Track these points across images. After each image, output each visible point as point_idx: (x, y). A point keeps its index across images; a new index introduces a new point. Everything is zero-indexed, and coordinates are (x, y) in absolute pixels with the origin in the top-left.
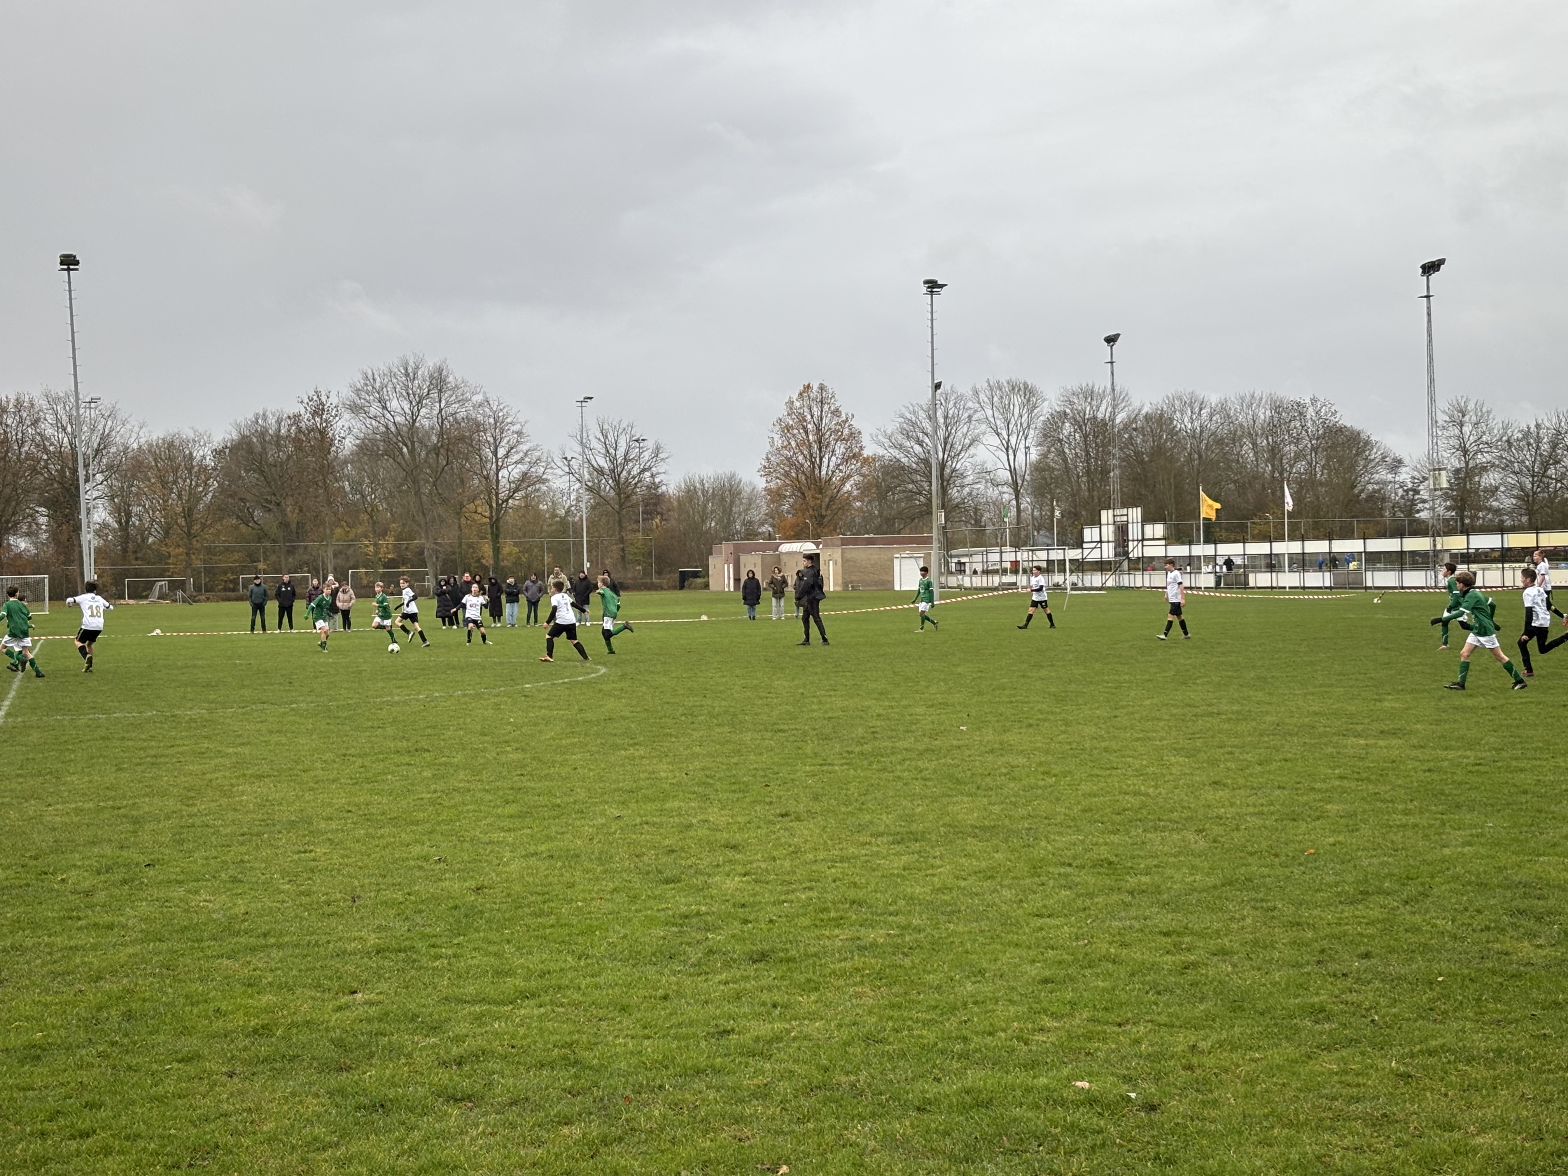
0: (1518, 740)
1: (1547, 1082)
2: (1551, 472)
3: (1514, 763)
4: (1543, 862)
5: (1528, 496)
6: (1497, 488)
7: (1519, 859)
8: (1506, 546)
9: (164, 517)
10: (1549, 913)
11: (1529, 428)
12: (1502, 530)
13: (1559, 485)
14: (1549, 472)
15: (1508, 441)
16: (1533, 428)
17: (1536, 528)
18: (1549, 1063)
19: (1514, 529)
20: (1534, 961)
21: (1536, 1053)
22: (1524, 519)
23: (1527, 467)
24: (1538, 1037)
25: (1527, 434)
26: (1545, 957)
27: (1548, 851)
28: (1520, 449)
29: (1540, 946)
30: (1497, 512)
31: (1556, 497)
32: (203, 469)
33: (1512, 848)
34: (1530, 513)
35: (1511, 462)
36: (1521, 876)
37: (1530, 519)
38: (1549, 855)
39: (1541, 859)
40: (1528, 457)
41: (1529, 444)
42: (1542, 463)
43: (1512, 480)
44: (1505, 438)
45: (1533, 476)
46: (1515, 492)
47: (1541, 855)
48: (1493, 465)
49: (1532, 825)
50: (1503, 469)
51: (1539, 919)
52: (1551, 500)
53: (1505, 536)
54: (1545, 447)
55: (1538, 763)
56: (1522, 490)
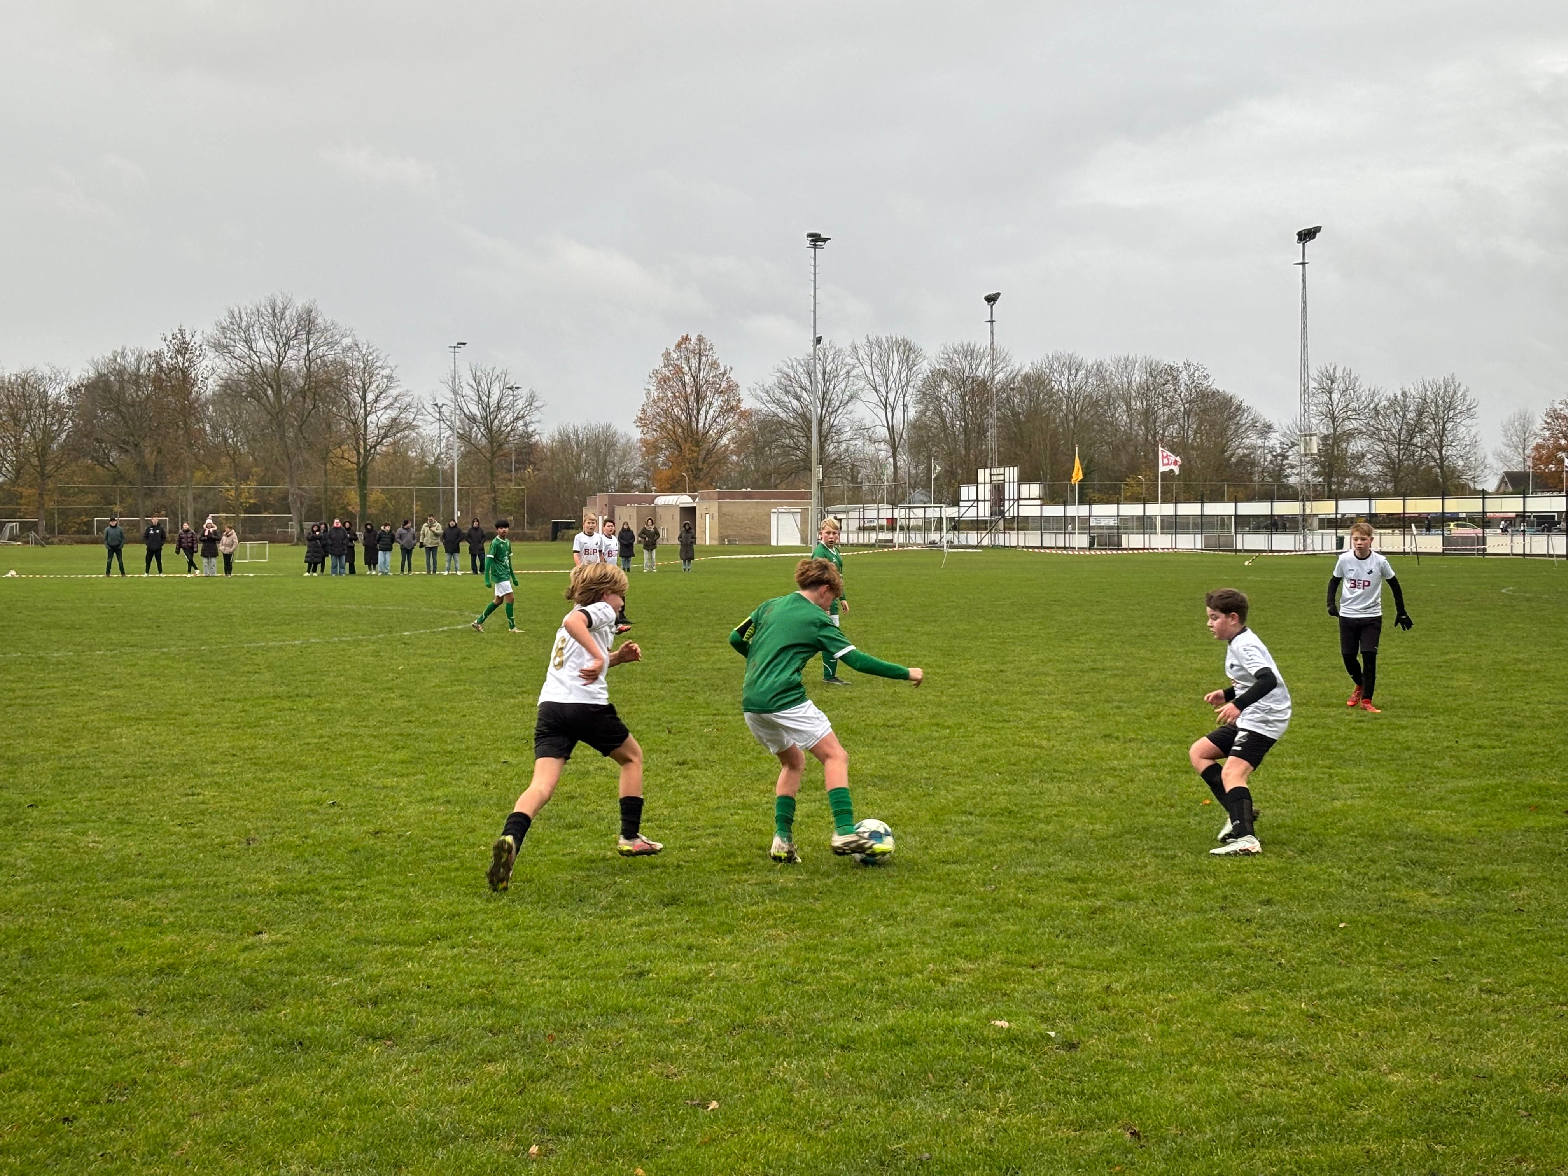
0: (1396, 699)
1: (1454, 1024)
2: (1417, 440)
4: (1431, 816)
5: (1394, 463)
6: (1363, 455)
7: (1408, 812)
8: (1373, 512)
9: (16, 456)
10: (1441, 864)
11: (1396, 397)
12: (1368, 496)
13: (1424, 453)
14: (1415, 440)
15: (1375, 408)
16: (1400, 397)
17: (1403, 494)
18: (1454, 1006)
19: (1381, 496)
20: (1431, 909)
21: (1440, 996)
22: (1390, 486)
23: (1393, 435)
24: (1441, 981)
25: (1394, 402)
26: (1441, 905)
27: (1436, 805)
28: (1387, 416)
29: (1435, 895)
30: (1363, 478)
31: (1421, 464)
32: (58, 407)
33: (1401, 801)
34: (1396, 481)
35: (1377, 429)
36: (1410, 828)
37: (1395, 486)
38: (1437, 808)
39: (1429, 812)
40: (1394, 424)
41: (1396, 412)
42: (1408, 431)
43: (1379, 447)
44: (1372, 406)
45: (1399, 444)
46: (1382, 459)
47: (1428, 809)
48: (1361, 432)
49: (1418, 780)
50: (1370, 436)
51: (1432, 870)
52: (1416, 468)
53: (1373, 502)
54: (1411, 415)
55: (1418, 721)
56: (1389, 457)
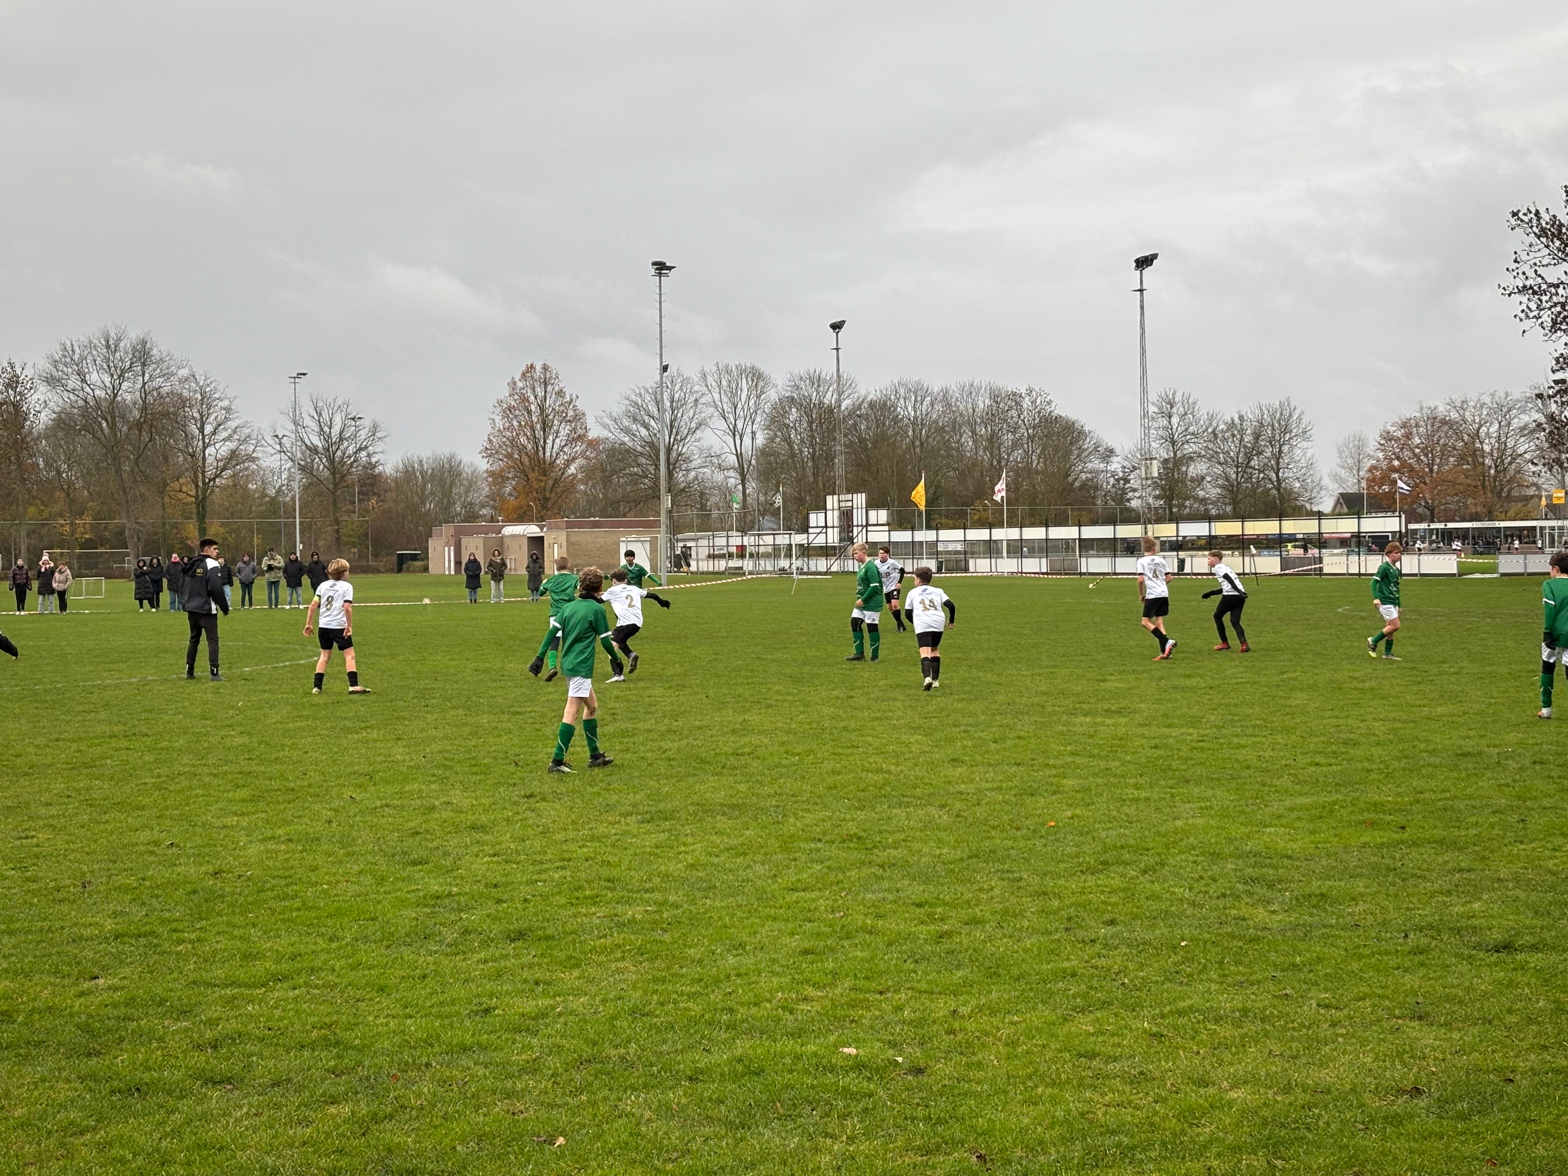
0: (1236, 718)
1: (1292, 1039)
2: (1254, 462)
3: (1235, 740)
4: (1270, 834)
5: (1232, 486)
6: (1203, 478)
7: (1247, 831)
8: (1213, 534)
10: (1280, 881)
11: (1233, 421)
12: (1208, 518)
13: (1262, 475)
14: (1252, 463)
15: (1214, 432)
16: (1237, 421)
17: (1241, 516)
18: (1293, 1022)
19: (1220, 518)
20: (1270, 926)
21: (1279, 1012)
22: (1229, 509)
23: (1231, 458)
24: (1279, 997)
25: (1231, 425)
26: (1280, 922)
27: (1274, 822)
28: (1225, 440)
29: (1274, 912)
30: (1203, 501)
31: (1259, 486)
33: (1241, 820)
34: (1235, 503)
35: (1216, 452)
36: (1250, 846)
37: (1234, 509)
38: (1276, 826)
39: (1268, 830)
40: (1232, 447)
41: (1233, 435)
42: (1246, 454)
43: (1218, 470)
44: (1210, 430)
45: (1237, 467)
46: (1220, 482)
47: (1267, 826)
48: (1200, 456)
49: (1257, 798)
50: (1209, 460)
51: (1271, 887)
52: (1254, 490)
53: (1213, 524)
54: (1248, 438)
55: (1258, 739)
56: (1227, 480)
